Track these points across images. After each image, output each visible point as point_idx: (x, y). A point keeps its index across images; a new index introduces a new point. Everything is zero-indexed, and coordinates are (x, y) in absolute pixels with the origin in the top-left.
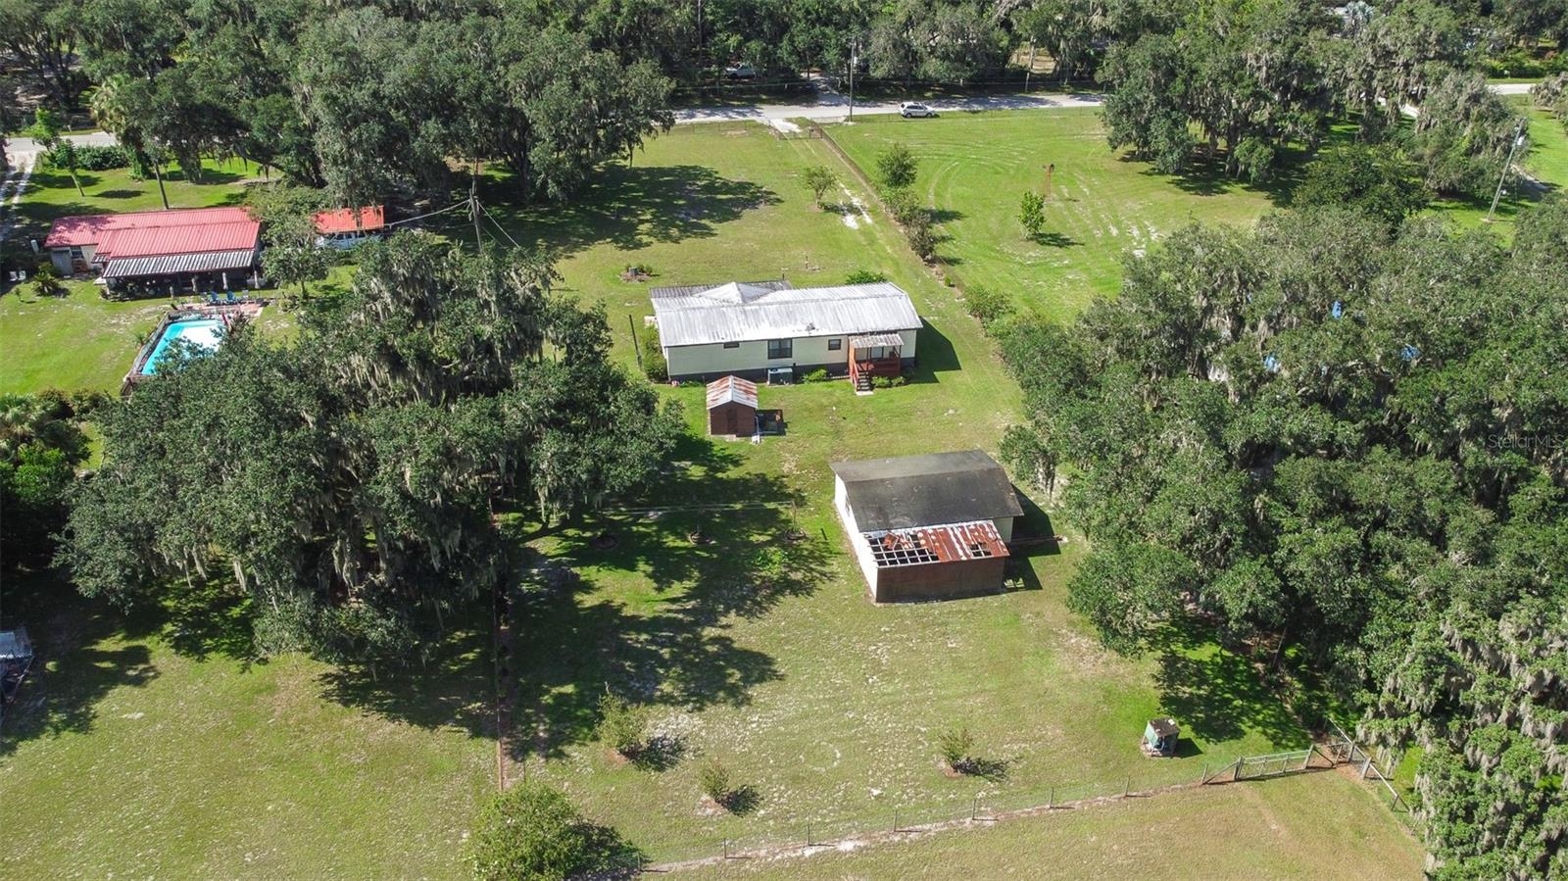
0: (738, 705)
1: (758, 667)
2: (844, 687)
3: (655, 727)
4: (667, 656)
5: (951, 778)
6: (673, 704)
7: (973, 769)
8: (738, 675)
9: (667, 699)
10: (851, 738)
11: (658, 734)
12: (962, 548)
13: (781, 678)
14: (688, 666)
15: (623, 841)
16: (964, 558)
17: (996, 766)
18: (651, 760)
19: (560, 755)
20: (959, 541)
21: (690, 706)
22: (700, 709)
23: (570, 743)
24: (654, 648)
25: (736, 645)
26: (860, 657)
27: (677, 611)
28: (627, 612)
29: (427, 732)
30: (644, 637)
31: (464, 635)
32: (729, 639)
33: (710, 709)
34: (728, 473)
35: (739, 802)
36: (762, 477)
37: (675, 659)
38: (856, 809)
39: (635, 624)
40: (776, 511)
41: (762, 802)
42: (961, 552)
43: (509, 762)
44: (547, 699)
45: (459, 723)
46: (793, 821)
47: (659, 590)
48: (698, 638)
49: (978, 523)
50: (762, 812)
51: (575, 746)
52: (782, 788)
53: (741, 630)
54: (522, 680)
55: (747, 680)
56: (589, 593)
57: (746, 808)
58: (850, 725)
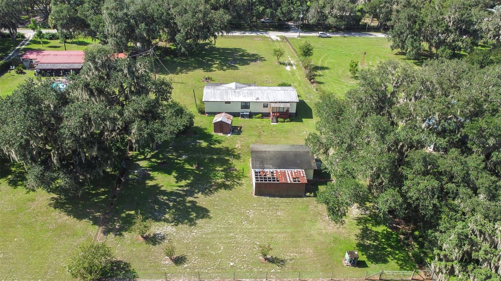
0: (191, 225)
1: (203, 213)
2: (232, 224)
3: (158, 229)
4: (171, 205)
5: (262, 263)
6: (167, 222)
7: (272, 261)
8: (195, 215)
9: (166, 221)
10: (229, 243)
11: (158, 232)
12: (290, 178)
13: (210, 218)
14: (177, 209)
15: (131, 269)
16: (289, 182)
17: (282, 261)
18: (152, 241)
20: (289, 176)
21: (173, 224)
22: (176, 225)
23: (126, 231)
24: (168, 202)
25: (197, 204)
26: (242, 214)
27: (180, 190)
28: (163, 189)
29: (78, 221)
30: (166, 198)
31: (104, 190)
32: (196, 202)
33: (180, 226)
34: (216, 146)
35: (179, 261)
36: (227, 148)
37: (174, 206)
38: (222, 269)
39: (164, 193)
40: (228, 160)
41: (187, 262)
42: (288, 180)
43: (102, 235)
44: (123, 215)
45: (90, 219)
46: (196, 270)
47: (177, 182)
48: (184, 201)
49: (298, 170)
50: (186, 265)
51: (127, 233)
52: (197, 258)
53: (201, 200)
54: (117, 207)
55: (197, 217)
56: (151, 181)
57: (181, 263)
58: (230, 238)
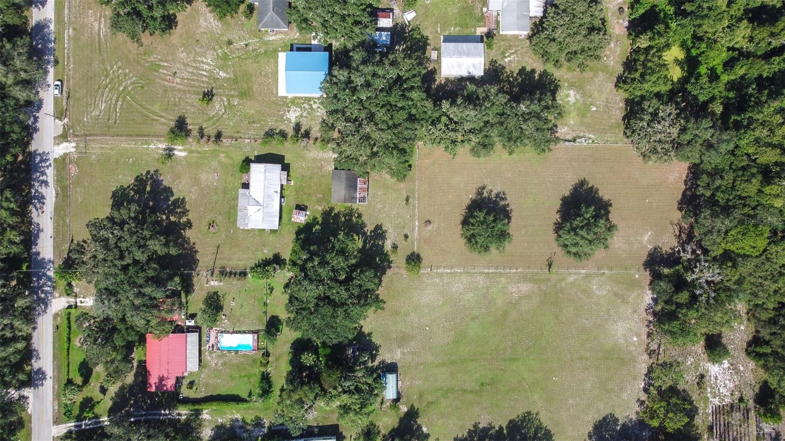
0: (387, 232)
2: (386, 215)
3: (389, 246)
4: (373, 242)
6: (384, 243)
8: (380, 231)
10: (397, 217)
13: (382, 224)
15: (410, 254)
17: (408, 197)
18: (396, 248)
19: (392, 261)
22: (386, 238)
23: (390, 259)
24: (371, 244)
25: (373, 230)
27: (362, 238)
28: (360, 247)
30: (367, 245)
38: (411, 220)
46: (411, 230)
50: (409, 234)
52: (405, 230)
58: (394, 216)
